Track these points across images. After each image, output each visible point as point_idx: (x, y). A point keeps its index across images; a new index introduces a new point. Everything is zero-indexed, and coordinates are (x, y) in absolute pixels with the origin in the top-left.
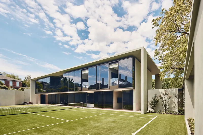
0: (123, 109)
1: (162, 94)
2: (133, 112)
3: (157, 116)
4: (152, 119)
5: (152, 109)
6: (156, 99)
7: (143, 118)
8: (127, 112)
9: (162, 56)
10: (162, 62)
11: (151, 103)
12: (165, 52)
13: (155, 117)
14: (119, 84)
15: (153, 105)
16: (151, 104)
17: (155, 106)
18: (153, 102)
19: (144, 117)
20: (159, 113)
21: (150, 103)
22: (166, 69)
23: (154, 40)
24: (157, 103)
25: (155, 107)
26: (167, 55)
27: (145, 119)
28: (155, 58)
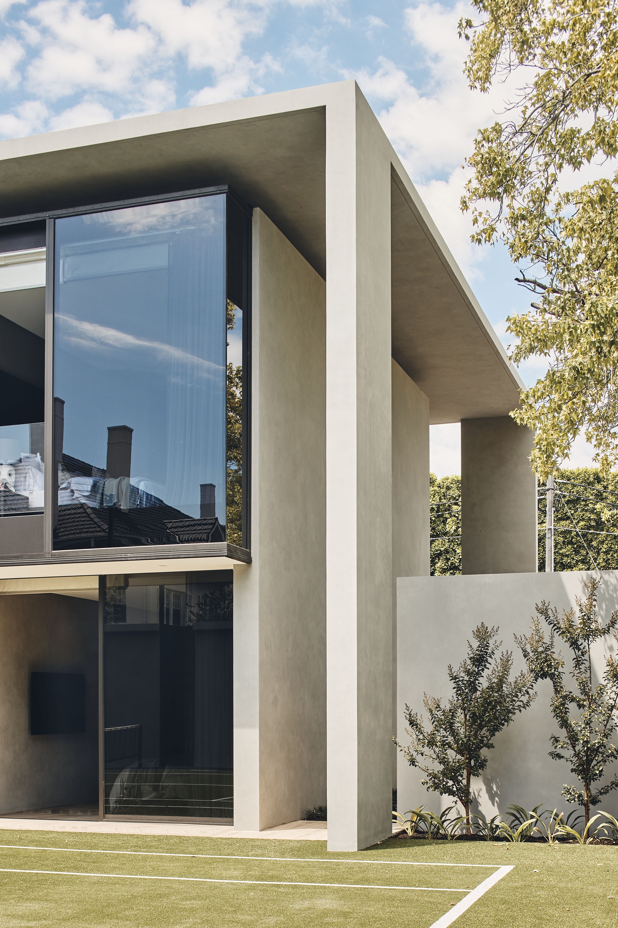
0: (107, 811)
1: (556, 627)
2: (231, 842)
3: (505, 870)
4: (459, 897)
5: (447, 800)
6: (483, 683)
7: (367, 896)
8: (160, 839)
9: (549, 210)
10: (546, 282)
11: (438, 724)
12: (576, 164)
13: (488, 873)
14: (64, 499)
15: (451, 755)
16: (431, 743)
17: (482, 765)
18: (453, 712)
19: (367, 881)
20: (526, 838)
21: (428, 727)
22: (599, 351)
23: (469, 24)
24: (494, 730)
25: (472, 771)
26: (602, 199)
27: (392, 899)
28: (481, 226)
